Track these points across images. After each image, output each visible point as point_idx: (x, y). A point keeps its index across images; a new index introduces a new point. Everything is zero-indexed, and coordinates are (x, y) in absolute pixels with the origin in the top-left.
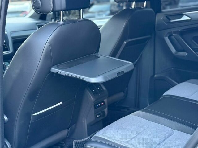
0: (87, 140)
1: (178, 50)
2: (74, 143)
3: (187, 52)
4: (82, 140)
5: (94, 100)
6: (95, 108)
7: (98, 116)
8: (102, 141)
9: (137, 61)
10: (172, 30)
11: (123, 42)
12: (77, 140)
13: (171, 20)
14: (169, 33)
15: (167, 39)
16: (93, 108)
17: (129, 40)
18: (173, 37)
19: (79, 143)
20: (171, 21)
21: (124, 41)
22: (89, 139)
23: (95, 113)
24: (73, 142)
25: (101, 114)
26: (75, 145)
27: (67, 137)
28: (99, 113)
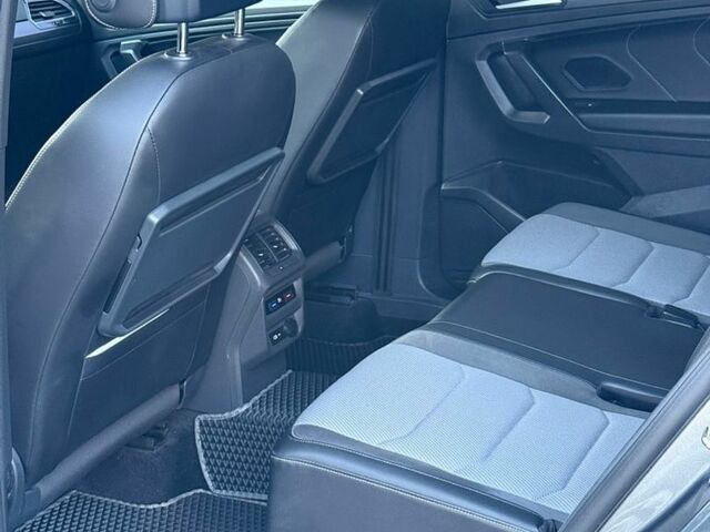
0: (244, 413)
1: (519, 105)
2: (197, 423)
3: (548, 113)
4: (227, 415)
5: (266, 287)
6: (268, 312)
7: (276, 337)
8: (336, 444)
9: (387, 141)
10: (502, 38)
11: (353, 91)
12: (207, 416)
13: (499, 4)
14: (490, 46)
15: (484, 68)
16: (263, 313)
17: (373, 83)
18: (502, 60)
19: (214, 426)
20: (498, 7)
21: (357, 86)
22: (247, 410)
23: (268, 330)
24: (194, 423)
25: (285, 328)
26: (203, 432)
27: (179, 408)
28: (280, 325)
